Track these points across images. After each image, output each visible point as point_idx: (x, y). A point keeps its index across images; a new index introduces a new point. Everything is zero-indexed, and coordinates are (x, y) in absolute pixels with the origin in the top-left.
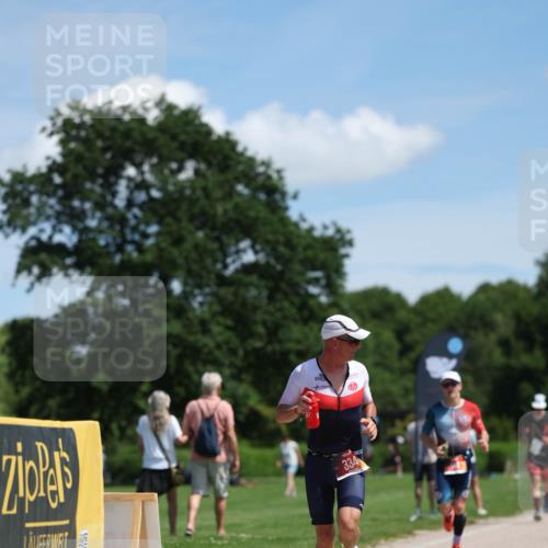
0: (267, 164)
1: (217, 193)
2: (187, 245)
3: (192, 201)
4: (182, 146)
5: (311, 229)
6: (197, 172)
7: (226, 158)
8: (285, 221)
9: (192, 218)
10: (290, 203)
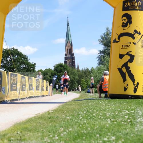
0: (26, 56)
1: (20, 59)
2: (17, 65)
3: (17, 60)
4: (16, 54)
5: (31, 63)
6: (17, 57)
7: (21, 55)
8: (28, 62)
9: (17, 62)
10: (29, 60)
